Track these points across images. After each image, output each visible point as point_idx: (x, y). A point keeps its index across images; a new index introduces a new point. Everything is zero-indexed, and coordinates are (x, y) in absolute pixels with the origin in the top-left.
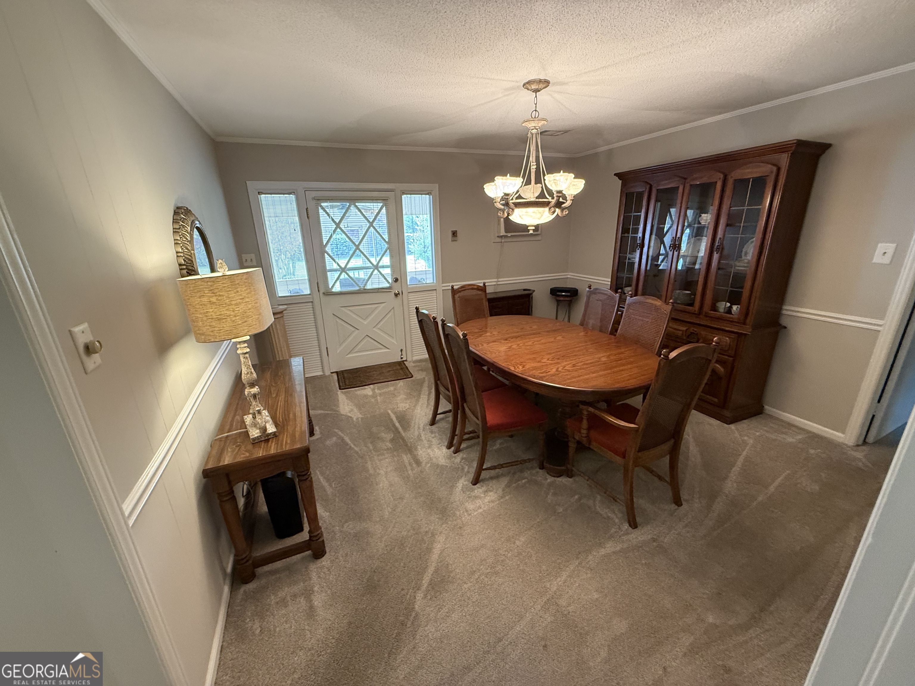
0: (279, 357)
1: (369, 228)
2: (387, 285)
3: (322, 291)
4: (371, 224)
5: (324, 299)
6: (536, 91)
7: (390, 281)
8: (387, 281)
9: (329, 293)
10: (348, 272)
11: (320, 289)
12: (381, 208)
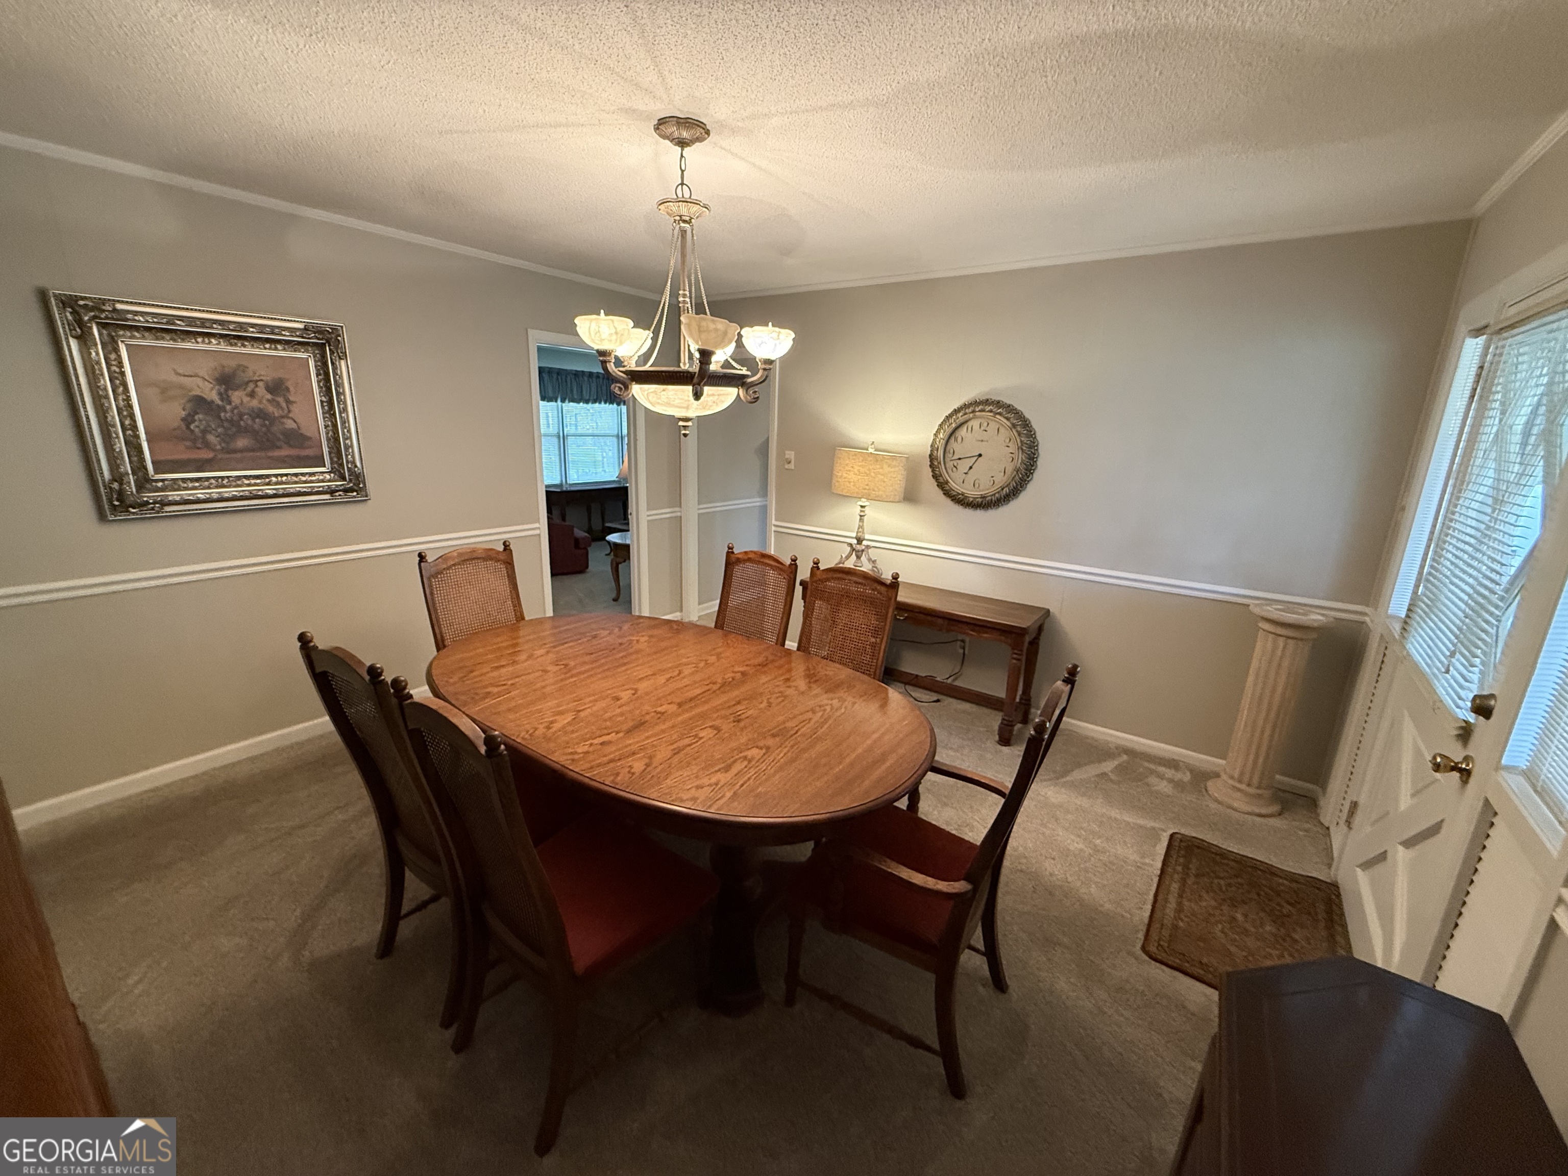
6: (682, 144)
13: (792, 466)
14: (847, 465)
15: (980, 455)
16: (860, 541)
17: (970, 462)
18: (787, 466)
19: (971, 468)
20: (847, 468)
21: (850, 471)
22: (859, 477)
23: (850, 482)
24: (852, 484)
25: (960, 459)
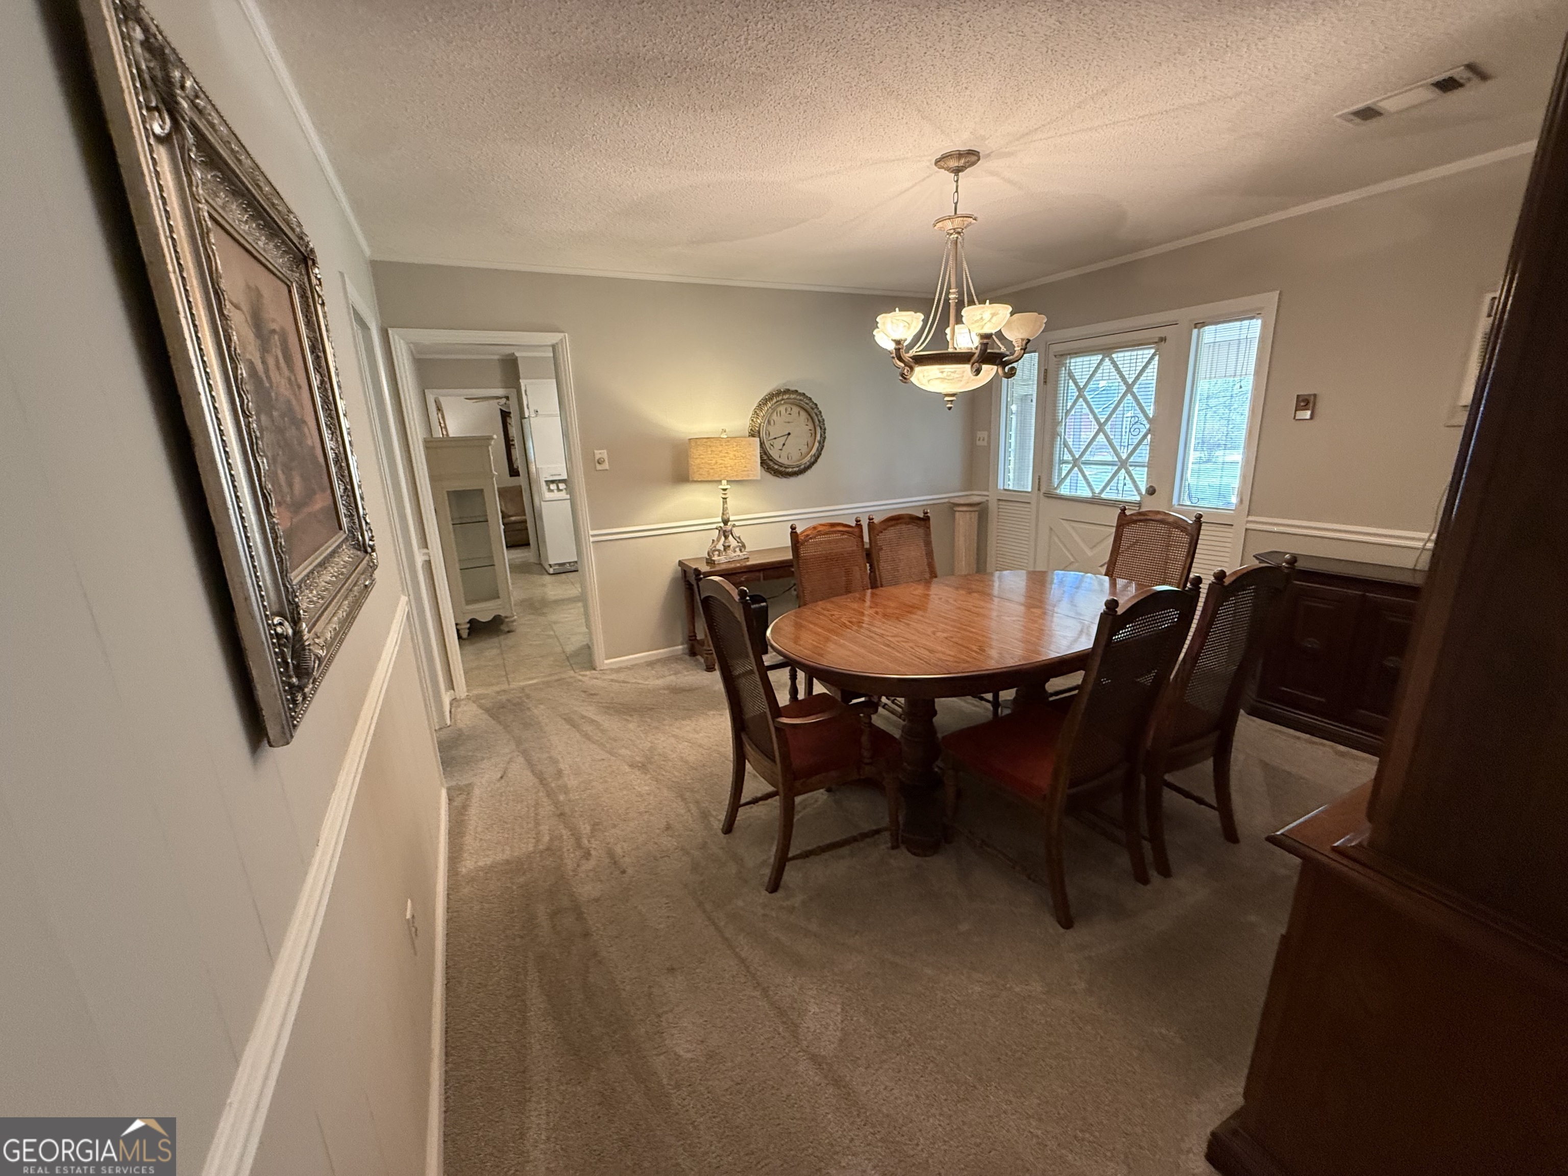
0: (989, 570)
1: (1125, 395)
2: (1138, 498)
3: (1043, 490)
4: (1129, 388)
5: (1045, 502)
6: (957, 171)
7: (1144, 492)
8: (1138, 490)
9: (1052, 496)
10: (1083, 466)
11: (1041, 487)
12: (1152, 358)
13: (606, 466)
14: (721, 452)
15: (789, 434)
16: (726, 522)
17: (783, 440)
18: (599, 467)
19: (784, 445)
20: (721, 454)
21: (725, 457)
22: (736, 461)
23: (726, 467)
24: (729, 468)
25: (775, 438)
